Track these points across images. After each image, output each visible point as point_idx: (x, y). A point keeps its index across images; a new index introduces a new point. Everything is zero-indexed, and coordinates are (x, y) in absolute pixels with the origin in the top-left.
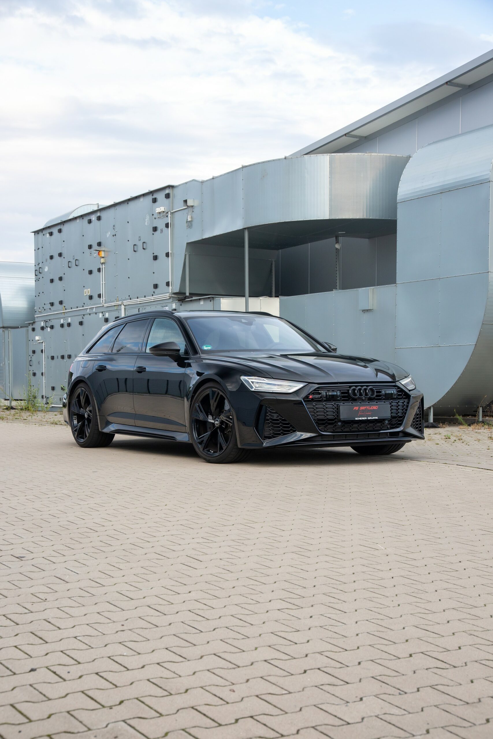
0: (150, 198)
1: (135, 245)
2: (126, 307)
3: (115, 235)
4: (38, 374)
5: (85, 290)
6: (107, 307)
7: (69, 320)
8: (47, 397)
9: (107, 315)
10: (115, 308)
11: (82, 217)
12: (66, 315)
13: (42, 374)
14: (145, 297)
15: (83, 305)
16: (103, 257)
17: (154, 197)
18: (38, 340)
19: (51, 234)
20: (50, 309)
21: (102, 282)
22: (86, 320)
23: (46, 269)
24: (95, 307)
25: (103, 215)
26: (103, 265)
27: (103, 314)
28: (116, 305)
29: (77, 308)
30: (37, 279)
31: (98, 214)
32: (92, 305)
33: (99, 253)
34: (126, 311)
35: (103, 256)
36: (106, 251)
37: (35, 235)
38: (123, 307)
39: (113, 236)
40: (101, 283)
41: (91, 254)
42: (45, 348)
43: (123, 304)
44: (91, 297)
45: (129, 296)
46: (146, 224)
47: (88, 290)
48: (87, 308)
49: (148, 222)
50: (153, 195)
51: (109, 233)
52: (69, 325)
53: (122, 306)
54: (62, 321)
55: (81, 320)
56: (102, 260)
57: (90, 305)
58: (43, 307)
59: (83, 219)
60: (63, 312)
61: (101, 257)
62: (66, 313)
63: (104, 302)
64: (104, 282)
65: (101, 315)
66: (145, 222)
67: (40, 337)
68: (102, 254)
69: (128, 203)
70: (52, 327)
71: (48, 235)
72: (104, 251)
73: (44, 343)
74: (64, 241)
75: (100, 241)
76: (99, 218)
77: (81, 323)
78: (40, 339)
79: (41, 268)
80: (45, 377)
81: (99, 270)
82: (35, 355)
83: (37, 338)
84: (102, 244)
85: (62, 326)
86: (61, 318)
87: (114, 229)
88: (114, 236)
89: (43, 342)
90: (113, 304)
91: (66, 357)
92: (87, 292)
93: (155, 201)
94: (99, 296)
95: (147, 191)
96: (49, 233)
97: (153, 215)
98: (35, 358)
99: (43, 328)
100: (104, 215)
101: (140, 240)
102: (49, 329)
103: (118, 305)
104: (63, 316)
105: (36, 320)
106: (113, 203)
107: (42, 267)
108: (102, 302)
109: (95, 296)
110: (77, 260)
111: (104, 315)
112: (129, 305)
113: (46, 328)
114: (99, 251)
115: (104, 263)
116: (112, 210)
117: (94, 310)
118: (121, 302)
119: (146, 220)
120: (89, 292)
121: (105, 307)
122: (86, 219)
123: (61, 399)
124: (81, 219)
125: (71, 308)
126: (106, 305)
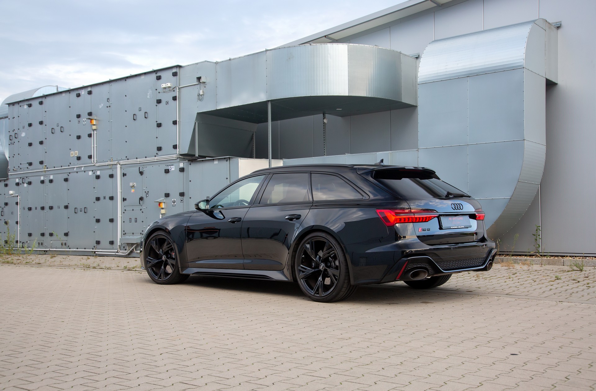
0: (154, 76)
1: (134, 115)
2: (122, 166)
3: (110, 106)
4: (11, 222)
5: (71, 152)
6: (99, 166)
7: (51, 177)
8: (22, 241)
9: (98, 173)
10: (109, 167)
11: (69, 91)
12: (47, 173)
13: (17, 223)
15: (69, 164)
16: (94, 125)
17: (157, 75)
18: (12, 194)
19: (30, 106)
20: (27, 168)
21: (94, 145)
22: (70, 178)
23: (23, 135)
24: (84, 166)
25: (94, 90)
26: (95, 131)
27: (93, 172)
28: (110, 165)
29: (62, 167)
30: (11, 143)
31: (89, 89)
32: (80, 164)
33: (91, 121)
34: (122, 169)
35: (95, 124)
36: (97, 120)
37: (9, 106)
38: (119, 166)
39: (107, 107)
40: (92, 146)
41: (79, 122)
42: (20, 200)
43: (120, 164)
44: (79, 158)
45: (126, 157)
46: (148, 97)
47: (75, 152)
48: (75, 167)
49: (151, 97)
50: (156, 74)
51: (102, 105)
52: (51, 181)
53: (118, 165)
54: (42, 178)
55: (66, 177)
56: (94, 127)
57: (76, 165)
58: (19, 167)
59: (70, 93)
60: (44, 171)
61: (92, 124)
62: (47, 172)
63: (95, 162)
64: (95, 145)
65: (90, 173)
66: (147, 95)
67: (14, 192)
68: (94, 122)
69: (126, 80)
70: (30, 183)
71: (26, 107)
72: (95, 119)
73: (20, 197)
74: (46, 112)
75: (90, 111)
76: (90, 93)
78: (14, 193)
79: (16, 133)
80: (20, 225)
81: (90, 136)
82: (7, 207)
83: (11, 192)
84: (93, 114)
85: (42, 182)
86: (42, 175)
87: (108, 101)
88: (109, 108)
89: (18, 196)
90: (107, 163)
91: (47, 208)
92: (75, 153)
93: (159, 78)
94: (90, 157)
95: (150, 70)
96: (27, 105)
97: (156, 90)
98: (6, 209)
99: (18, 184)
101: (140, 110)
102: (25, 185)
103: (112, 165)
104: (44, 173)
105: (10, 177)
106: (108, 80)
107: (18, 133)
108: (92, 161)
109: (85, 158)
110: (62, 127)
111: (94, 173)
112: (125, 164)
113: (22, 184)
114: (91, 119)
115: (96, 129)
116: (106, 87)
117: (82, 169)
118: (117, 162)
119: (149, 93)
120: (77, 154)
121: (97, 166)
122: (74, 94)
123: (40, 244)
124: (68, 94)
125: (54, 167)
126: (98, 164)
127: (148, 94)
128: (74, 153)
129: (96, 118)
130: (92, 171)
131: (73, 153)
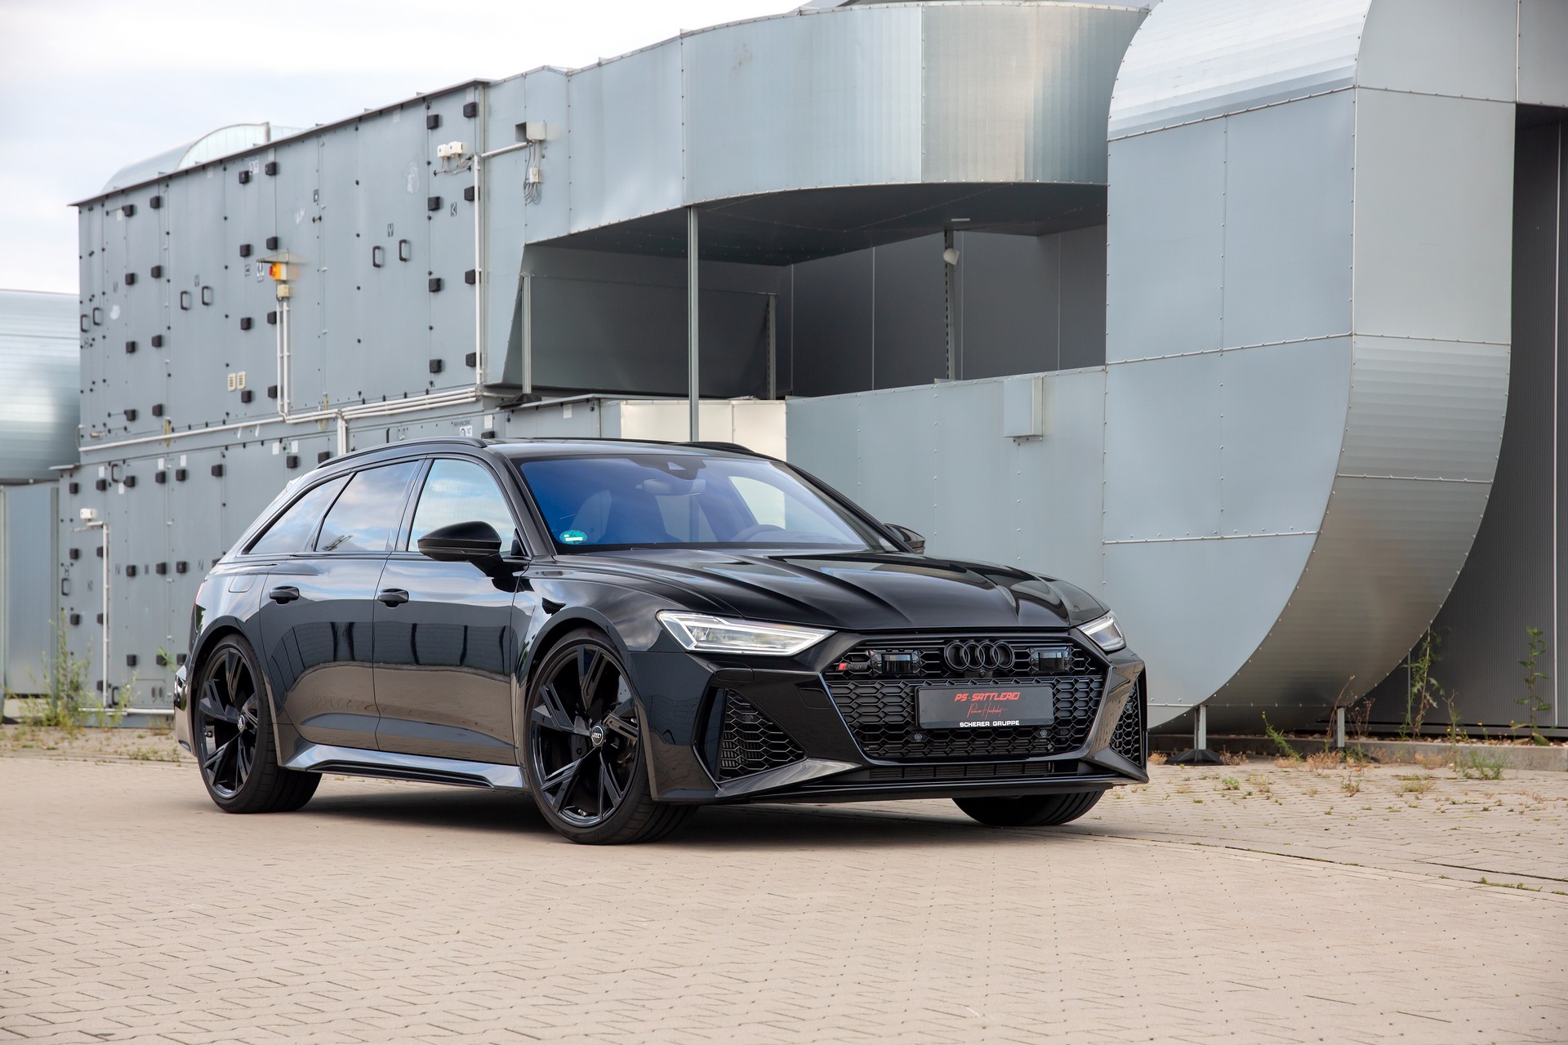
0: (420, 115)
1: (376, 248)
2: (352, 425)
3: (320, 218)
4: (88, 619)
5: (230, 376)
6: (296, 424)
7: (183, 462)
8: (114, 685)
9: (294, 448)
10: (319, 427)
11: (222, 163)
12: (174, 447)
13: (100, 619)
14: (406, 397)
15: (225, 417)
16: (284, 282)
17: (432, 112)
18: (90, 520)
19: (130, 211)
20: (126, 429)
21: (282, 351)
22: (232, 461)
23: (115, 313)
24: (261, 425)
25: (285, 159)
26: (285, 304)
27: (283, 445)
28: (321, 420)
29: (207, 425)
30: (86, 343)
31: (271, 158)
32: (251, 418)
33: (271, 268)
34: (351, 435)
35: (284, 277)
36: (293, 264)
37: (80, 212)
38: (341, 424)
39: (314, 221)
40: (279, 354)
41: (248, 270)
42: (108, 542)
43: (343, 417)
44: (248, 397)
45: (360, 393)
46: (410, 188)
47: (239, 374)
48: (237, 428)
49: (414, 188)
50: (428, 108)
51: (302, 213)
52: (182, 475)
53: (339, 421)
54: (161, 465)
55: (218, 461)
56: (282, 290)
57: (244, 419)
58: (105, 425)
59: (225, 169)
60: (166, 440)
61: (277, 280)
62: (172, 442)
63: (286, 410)
64: (286, 353)
65: (276, 448)
66: (407, 182)
67: (95, 511)
68: (282, 272)
69: (357, 129)
70: (131, 482)
71: (120, 214)
72: (287, 263)
73: (107, 529)
74: (168, 233)
75: (274, 235)
76: (273, 169)
77: (218, 471)
78: (94, 516)
79: (97, 309)
80: (108, 627)
81: (272, 318)
82: (78, 564)
83: (86, 513)
84: (283, 243)
85: (162, 478)
86: (157, 456)
87: (315, 201)
88: (317, 222)
89: (102, 526)
90: (313, 415)
91: (172, 568)
92: (238, 380)
93: (434, 123)
94: (273, 392)
96: (123, 209)
97: (429, 163)
98: (77, 571)
99: (102, 485)
100: (287, 160)
101: (390, 234)
102: (121, 488)
103: (327, 419)
104: (163, 449)
105: (84, 460)
106: (314, 127)
107: (101, 307)
108: (279, 408)
109: (261, 395)
110: (207, 288)
111: (285, 449)
112: (358, 418)
113: (114, 484)
114: (274, 263)
115: (288, 298)
116: (311, 148)
117: (257, 434)
118: (336, 410)
119: (410, 176)
120: (244, 382)
121: (289, 424)
122: (235, 171)
123: (157, 692)
124: (219, 171)
125: (190, 428)
126: (291, 419)
127: (409, 180)
128: (236, 377)
129: (286, 260)
130: (281, 442)
131: (234, 379)
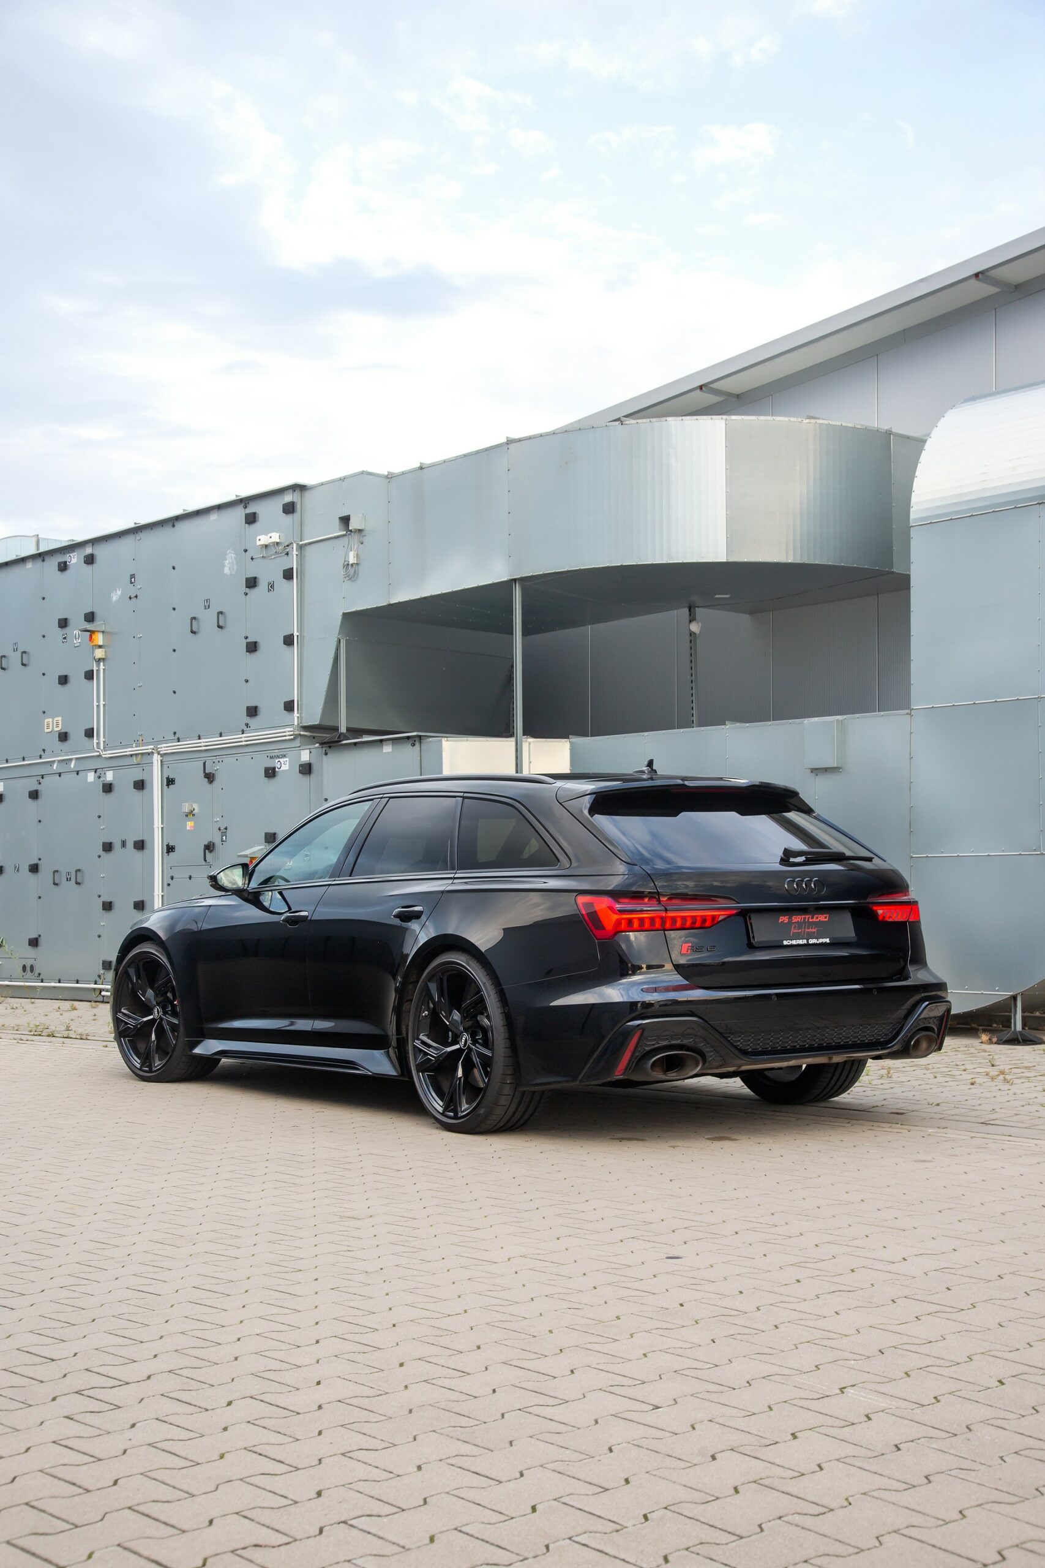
0: (240, 513)
1: (193, 618)
2: (165, 759)
3: (136, 597)
5: (46, 720)
6: (111, 758)
7: (1, 788)
9: (109, 776)
10: (135, 760)
11: (41, 556)
14: (221, 736)
15: (42, 753)
16: (100, 647)
17: (249, 511)
21: (98, 701)
22: (47, 787)
24: (76, 759)
25: (100, 552)
26: (102, 664)
27: (98, 774)
28: (136, 755)
29: (24, 759)
31: (89, 550)
32: (66, 754)
33: (89, 636)
34: (165, 767)
35: (101, 643)
36: (108, 633)
38: (156, 758)
39: (130, 598)
40: (95, 703)
41: (65, 638)
43: (159, 754)
44: (63, 737)
45: (175, 733)
46: (227, 571)
47: (56, 719)
48: (54, 761)
49: (231, 571)
50: (245, 507)
51: (119, 592)
52: (0, 798)
53: (156, 755)
55: (34, 786)
56: (99, 653)
57: (57, 755)
59: (43, 561)
61: (96, 645)
63: (102, 748)
64: (102, 702)
65: (91, 777)
66: (224, 566)
68: (99, 639)
69: (174, 526)
72: (103, 632)
75: (92, 611)
76: (90, 560)
77: (34, 795)
81: (89, 675)
84: (98, 617)
87: (131, 583)
88: (134, 600)
90: (128, 751)
92: (54, 724)
93: (251, 519)
94: (89, 733)
95: (232, 498)
97: (246, 551)
100: (104, 552)
101: (207, 607)
103: (142, 754)
106: (132, 525)
108: (95, 745)
109: (76, 735)
110: (25, 652)
111: (99, 777)
112: (172, 753)
114: (92, 632)
115: (103, 659)
116: (128, 542)
117: (72, 766)
118: (152, 747)
119: (227, 561)
120: (60, 726)
121: (105, 758)
122: (53, 563)
124: (39, 563)
125: (7, 761)
126: (107, 754)
127: (226, 564)
128: (53, 722)
129: (103, 629)
130: (96, 772)
131: (51, 723)
